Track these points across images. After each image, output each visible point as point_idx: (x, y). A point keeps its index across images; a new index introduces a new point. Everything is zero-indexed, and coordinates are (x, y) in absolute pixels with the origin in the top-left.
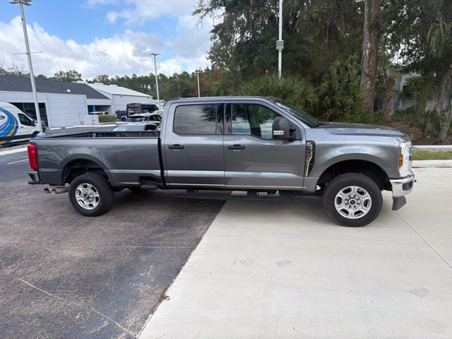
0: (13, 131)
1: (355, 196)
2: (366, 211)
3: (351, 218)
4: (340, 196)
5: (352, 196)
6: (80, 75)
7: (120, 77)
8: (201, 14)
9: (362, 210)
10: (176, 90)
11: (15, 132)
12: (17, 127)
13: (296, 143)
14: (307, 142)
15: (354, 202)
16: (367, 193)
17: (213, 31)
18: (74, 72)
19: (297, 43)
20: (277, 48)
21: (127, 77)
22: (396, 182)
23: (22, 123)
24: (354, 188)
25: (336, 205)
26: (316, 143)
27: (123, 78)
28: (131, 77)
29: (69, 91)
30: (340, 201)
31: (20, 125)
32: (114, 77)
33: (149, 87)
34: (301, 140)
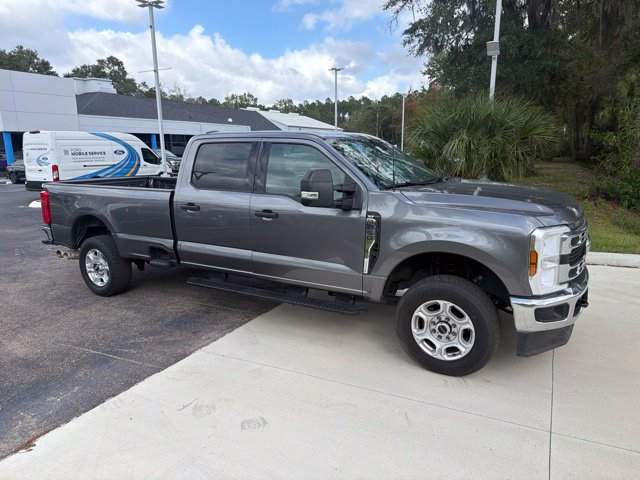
0: (133, 170)
1: (448, 319)
2: (465, 348)
3: (439, 357)
4: (421, 314)
5: (443, 319)
6: (256, 100)
7: (310, 103)
8: (397, 7)
9: (459, 347)
10: (374, 119)
11: (136, 171)
12: (139, 165)
13: (354, 215)
14: (368, 213)
15: (446, 330)
16: (467, 317)
17: (406, 32)
18: (250, 96)
19: (545, 45)
20: (489, 53)
21: (319, 103)
22: (522, 305)
23: (145, 160)
24: (445, 305)
25: (415, 330)
26: (383, 216)
27: (313, 104)
28: (324, 102)
29: (230, 120)
30: (421, 323)
31: (143, 162)
32: (302, 103)
33: (347, 116)
34: (360, 210)
